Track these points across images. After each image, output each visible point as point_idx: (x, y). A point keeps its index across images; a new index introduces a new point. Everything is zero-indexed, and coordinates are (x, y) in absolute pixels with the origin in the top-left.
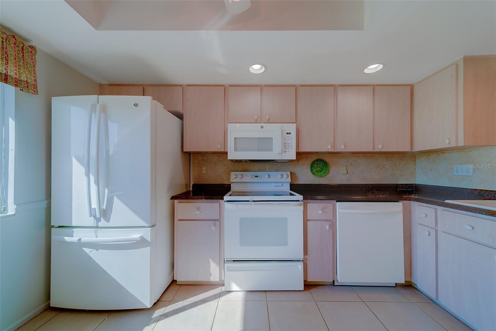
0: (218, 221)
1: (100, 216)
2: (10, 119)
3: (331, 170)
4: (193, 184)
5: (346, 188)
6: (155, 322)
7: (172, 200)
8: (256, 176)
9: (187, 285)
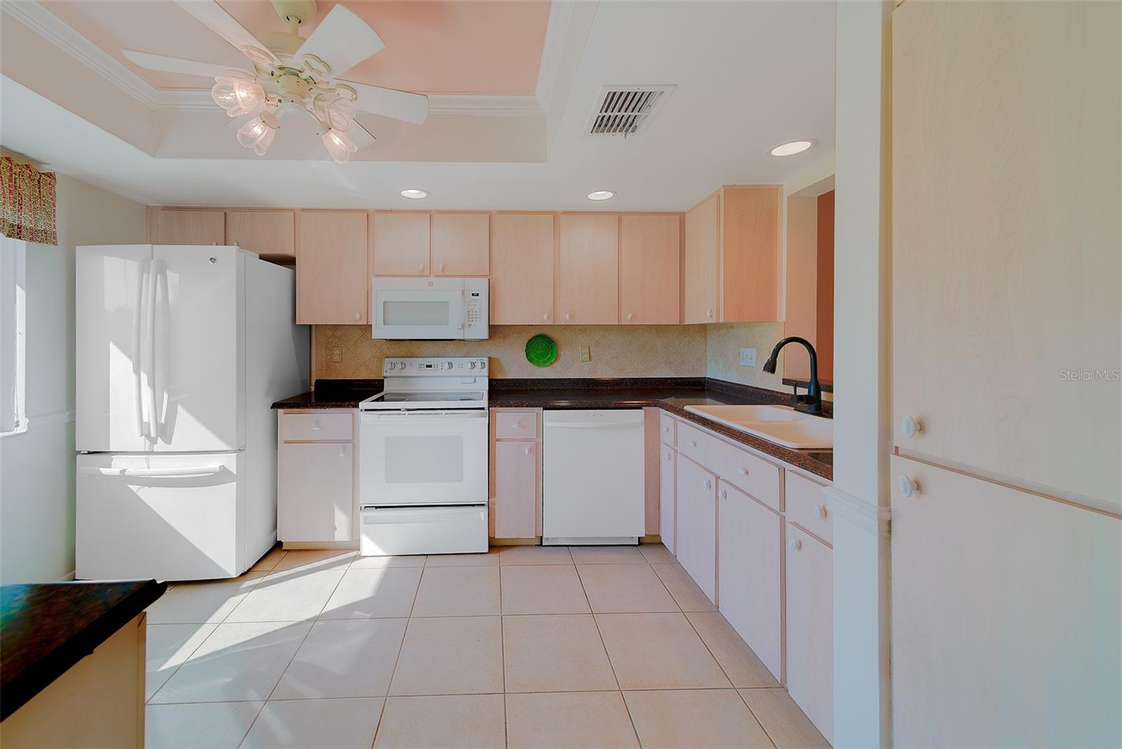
0: (351, 442)
1: (157, 435)
2: (18, 288)
3: (562, 353)
4: (317, 380)
5: (588, 386)
6: (245, 593)
7: (273, 410)
8: (427, 366)
9: (300, 550)
